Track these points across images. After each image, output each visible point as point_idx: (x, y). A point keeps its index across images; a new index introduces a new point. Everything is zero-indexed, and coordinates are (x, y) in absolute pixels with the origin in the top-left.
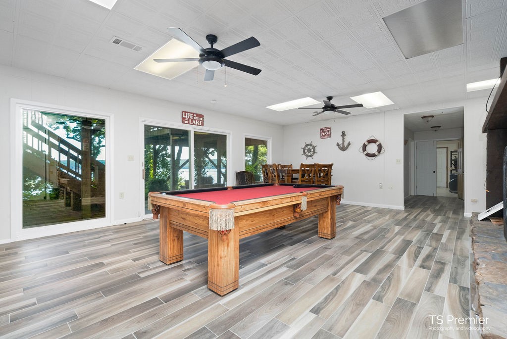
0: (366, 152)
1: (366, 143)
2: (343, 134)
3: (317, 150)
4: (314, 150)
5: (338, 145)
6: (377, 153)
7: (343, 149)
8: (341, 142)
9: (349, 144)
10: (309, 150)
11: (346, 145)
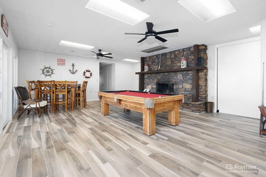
0: (85, 76)
1: (86, 71)
2: (73, 65)
3: (54, 72)
4: (52, 72)
5: (70, 70)
6: (90, 77)
7: (73, 73)
8: (71, 69)
9: (76, 71)
10: (48, 71)
11: (75, 71)
